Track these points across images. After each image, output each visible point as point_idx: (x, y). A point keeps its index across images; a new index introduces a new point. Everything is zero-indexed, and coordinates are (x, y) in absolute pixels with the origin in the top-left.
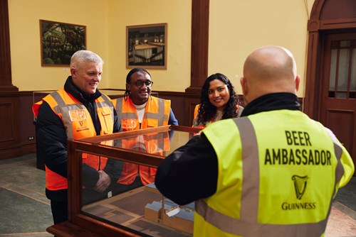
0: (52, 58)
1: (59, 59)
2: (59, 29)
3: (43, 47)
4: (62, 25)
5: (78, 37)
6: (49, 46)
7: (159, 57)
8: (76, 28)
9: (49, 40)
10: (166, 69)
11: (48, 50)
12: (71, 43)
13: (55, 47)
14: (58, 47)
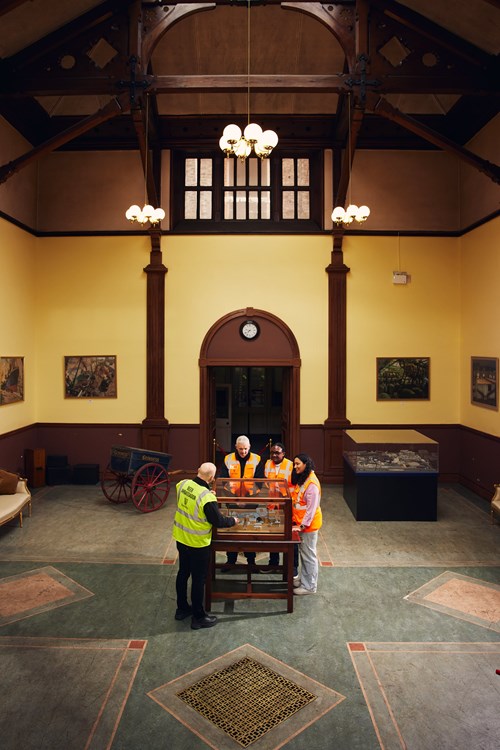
0: (388, 393)
1: (396, 394)
2: (397, 365)
3: (379, 383)
4: (400, 360)
5: (419, 369)
6: (386, 382)
7: (492, 396)
8: (417, 361)
9: (386, 376)
10: (497, 410)
11: (384, 386)
12: (411, 376)
13: (391, 382)
14: (395, 381)
